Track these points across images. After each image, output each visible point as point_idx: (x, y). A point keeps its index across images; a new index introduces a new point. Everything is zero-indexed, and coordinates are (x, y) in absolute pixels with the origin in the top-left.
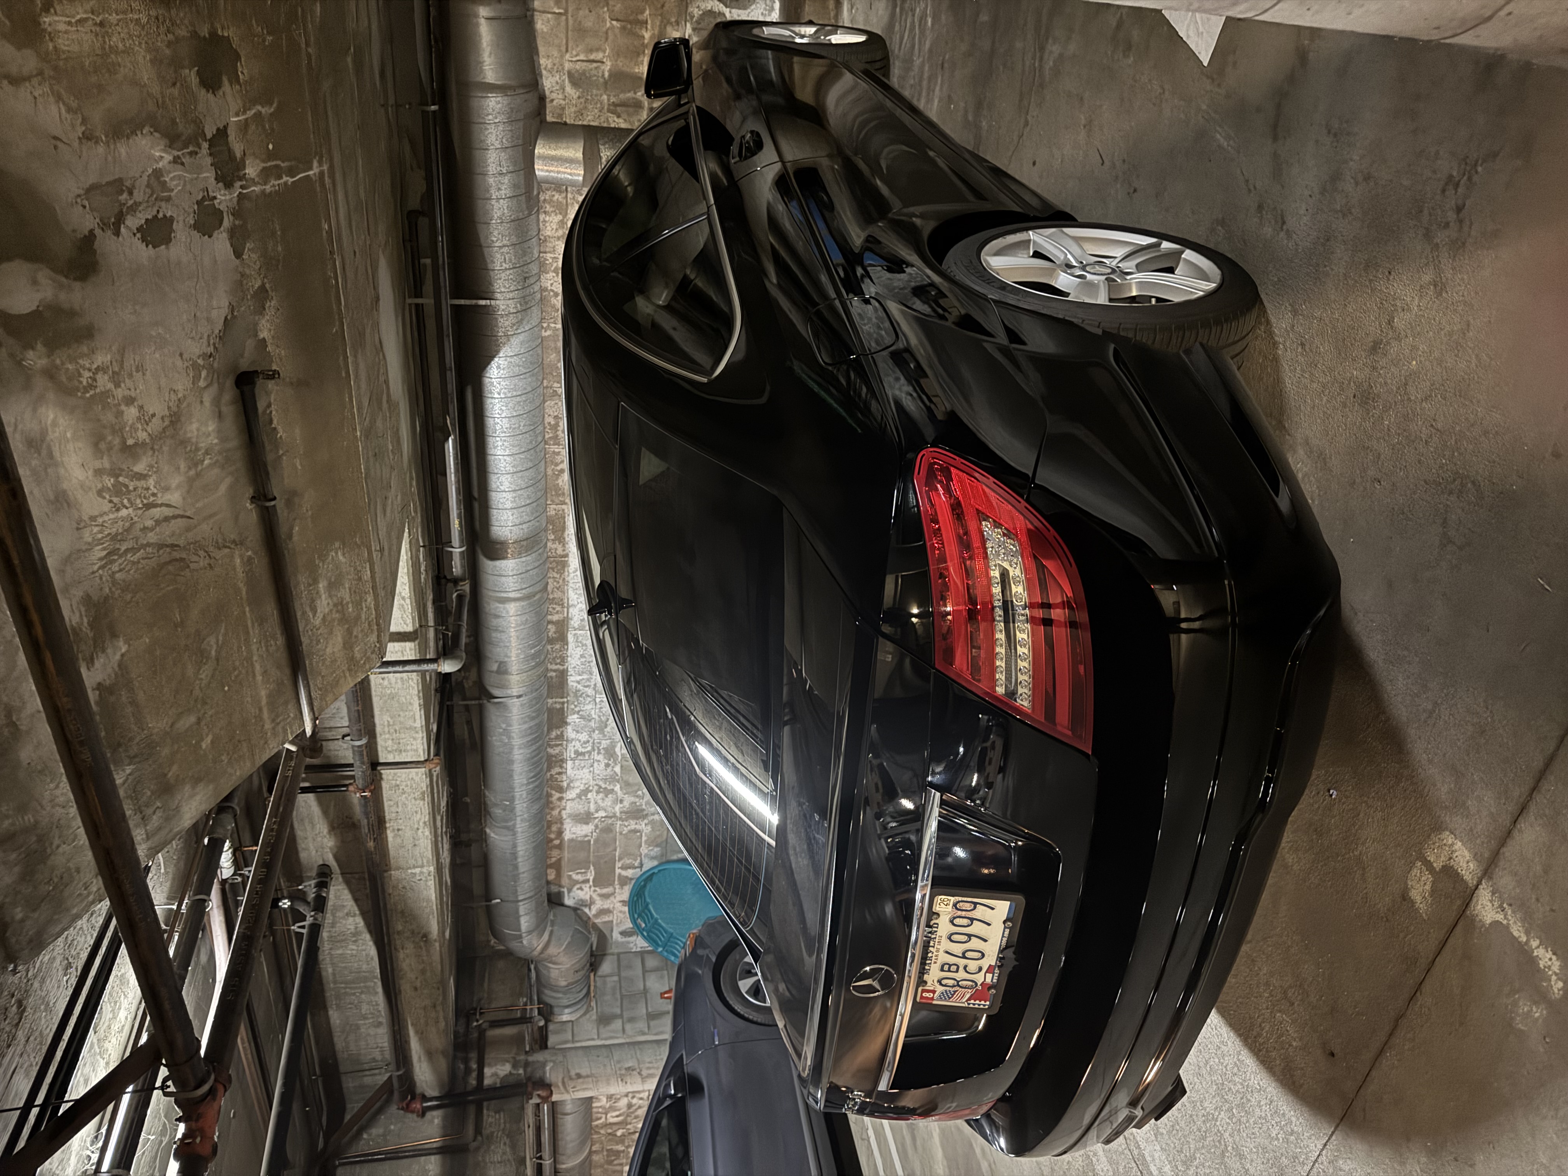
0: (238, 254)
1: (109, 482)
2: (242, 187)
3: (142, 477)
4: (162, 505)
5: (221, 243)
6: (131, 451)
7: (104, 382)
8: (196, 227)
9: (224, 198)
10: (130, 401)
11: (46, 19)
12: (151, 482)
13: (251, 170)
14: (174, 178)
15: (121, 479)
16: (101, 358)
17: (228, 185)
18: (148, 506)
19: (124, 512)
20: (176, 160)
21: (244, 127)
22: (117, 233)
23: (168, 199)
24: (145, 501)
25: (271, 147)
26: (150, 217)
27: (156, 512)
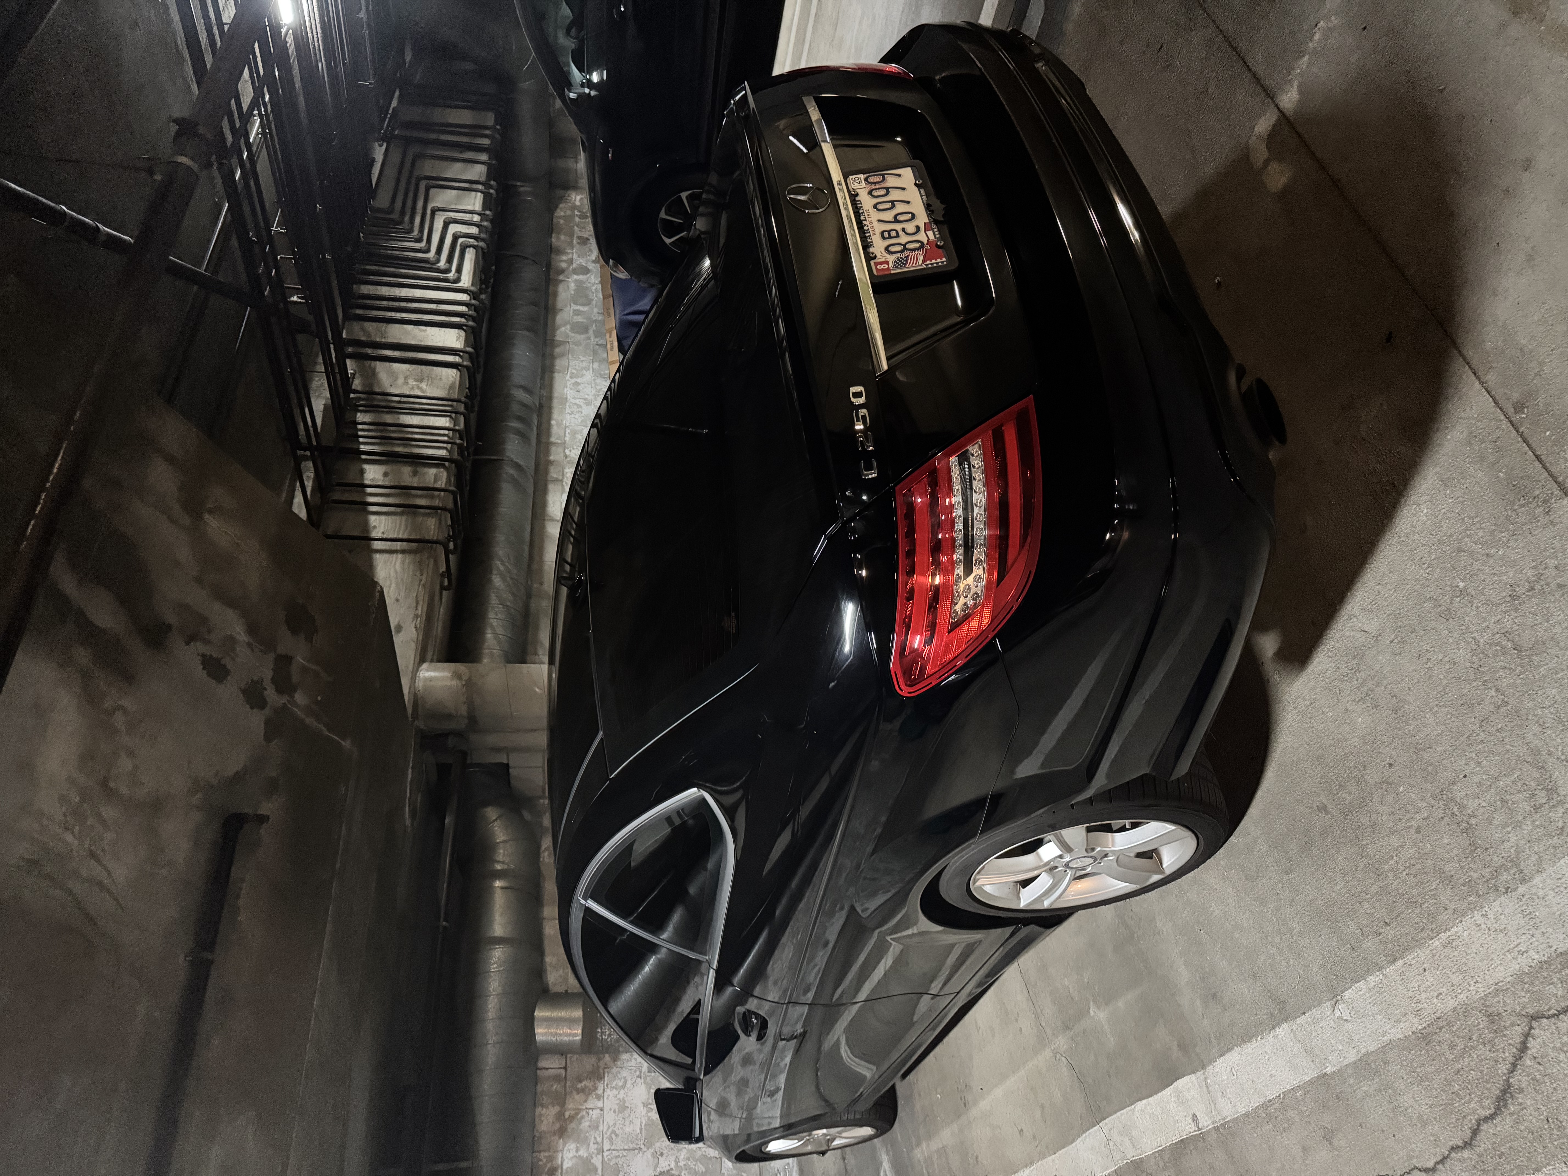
0: (268, 738)
1: (75, 798)
2: (288, 701)
3: (101, 820)
4: (104, 867)
5: (256, 721)
6: (109, 793)
7: (119, 720)
8: (244, 692)
9: (270, 694)
10: (131, 754)
11: (207, 516)
12: (109, 836)
13: (300, 698)
14: (242, 651)
15: (85, 806)
16: (128, 704)
17: (280, 690)
18: (92, 855)
19: (69, 837)
20: (249, 645)
21: (304, 670)
22: (188, 643)
23: (233, 659)
24: (93, 848)
25: (319, 698)
26: (214, 656)
27: (96, 870)
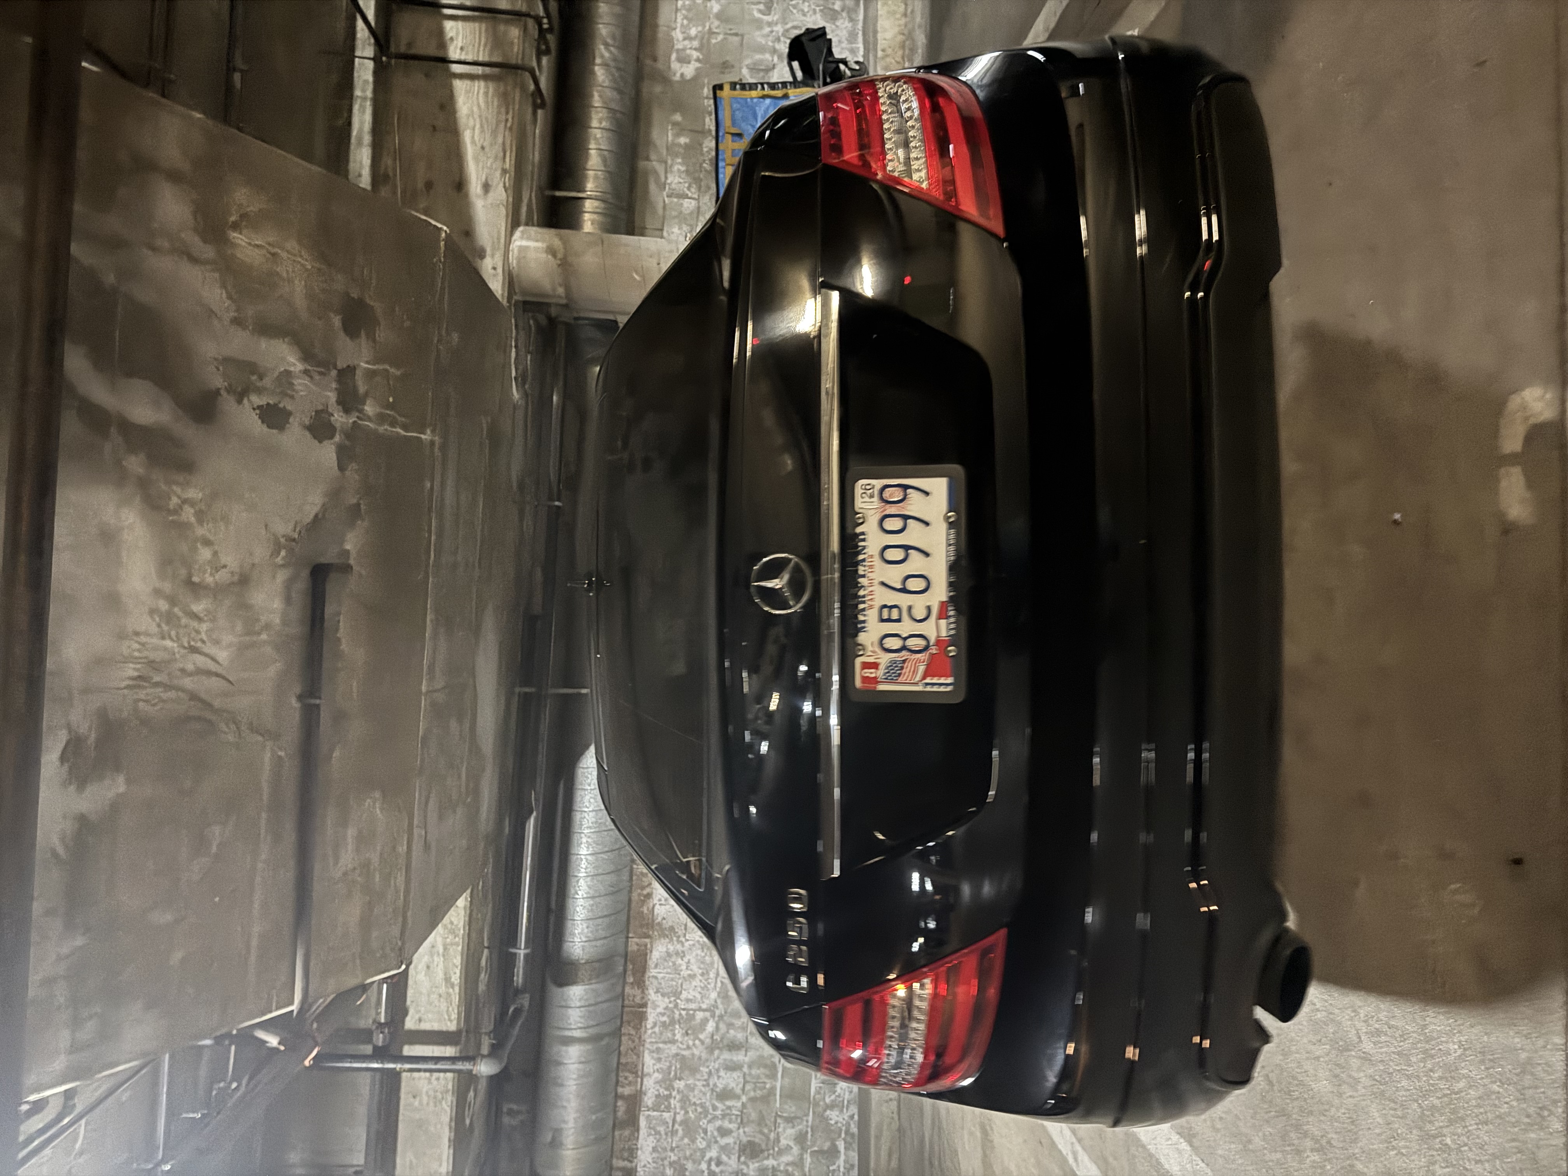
0: (341, 468)
1: (163, 605)
2: (358, 417)
3: (195, 617)
4: (207, 655)
5: (327, 453)
6: (195, 588)
7: (188, 514)
8: (310, 428)
9: (339, 418)
10: (207, 543)
12: (204, 627)
13: (369, 409)
14: (301, 384)
15: (176, 610)
16: (193, 493)
17: (347, 411)
18: (194, 650)
19: (168, 643)
20: (306, 372)
21: (371, 375)
22: (240, 402)
23: (292, 397)
24: (192, 643)
25: (391, 400)
26: (271, 402)
27: (200, 660)
